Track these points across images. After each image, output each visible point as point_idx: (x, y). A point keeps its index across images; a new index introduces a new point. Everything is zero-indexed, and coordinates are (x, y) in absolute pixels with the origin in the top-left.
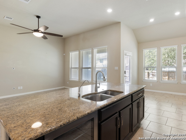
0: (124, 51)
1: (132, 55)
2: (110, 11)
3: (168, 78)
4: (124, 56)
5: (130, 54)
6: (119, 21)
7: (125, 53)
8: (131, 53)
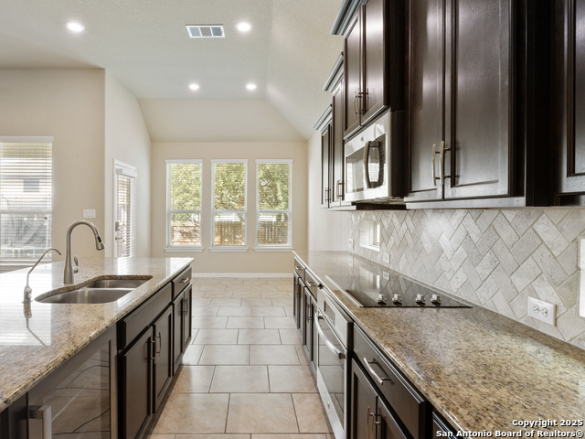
0: (116, 162)
1: (135, 175)
2: (75, 27)
3: (221, 239)
4: (116, 176)
5: (130, 170)
6: (101, 65)
7: (117, 167)
8: (134, 168)
